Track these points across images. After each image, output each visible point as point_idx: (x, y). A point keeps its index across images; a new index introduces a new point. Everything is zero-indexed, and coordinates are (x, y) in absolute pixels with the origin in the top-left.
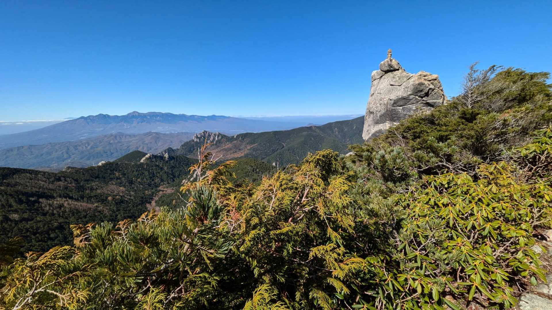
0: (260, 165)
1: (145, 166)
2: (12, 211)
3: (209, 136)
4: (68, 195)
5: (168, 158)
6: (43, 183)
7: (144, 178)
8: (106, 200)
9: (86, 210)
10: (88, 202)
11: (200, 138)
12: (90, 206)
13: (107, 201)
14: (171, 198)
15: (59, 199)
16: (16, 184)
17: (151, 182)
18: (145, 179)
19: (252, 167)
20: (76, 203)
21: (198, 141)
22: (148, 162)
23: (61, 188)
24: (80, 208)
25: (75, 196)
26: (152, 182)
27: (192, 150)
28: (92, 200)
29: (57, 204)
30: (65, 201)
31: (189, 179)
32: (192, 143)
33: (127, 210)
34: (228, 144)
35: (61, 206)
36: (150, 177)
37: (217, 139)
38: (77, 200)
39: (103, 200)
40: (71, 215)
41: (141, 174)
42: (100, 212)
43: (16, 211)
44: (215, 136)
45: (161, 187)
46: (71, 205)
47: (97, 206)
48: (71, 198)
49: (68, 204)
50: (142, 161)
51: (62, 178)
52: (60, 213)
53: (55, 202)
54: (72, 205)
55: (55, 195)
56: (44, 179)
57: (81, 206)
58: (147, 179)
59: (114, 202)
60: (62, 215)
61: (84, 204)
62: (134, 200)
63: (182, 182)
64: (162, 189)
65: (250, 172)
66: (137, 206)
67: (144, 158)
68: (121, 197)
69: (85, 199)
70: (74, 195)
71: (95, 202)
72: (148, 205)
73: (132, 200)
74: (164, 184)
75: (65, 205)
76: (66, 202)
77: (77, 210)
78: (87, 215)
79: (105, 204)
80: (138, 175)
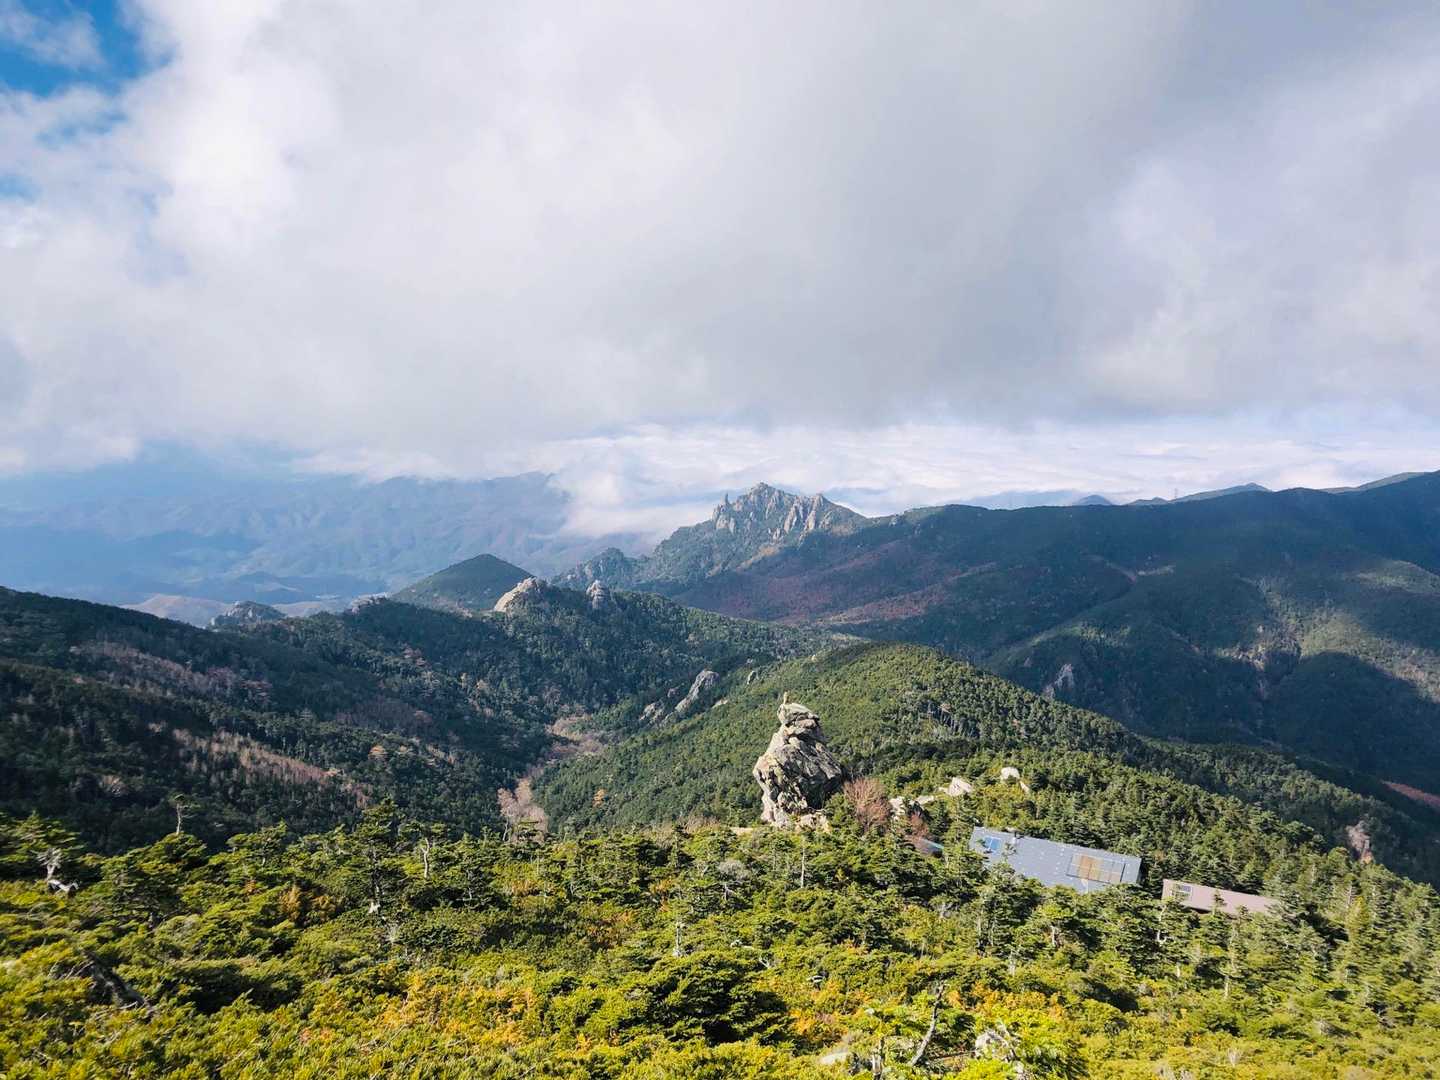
0: (963, 682)
1: (511, 628)
2: (106, 763)
3: (781, 507)
4: (252, 722)
5: (598, 603)
6: (177, 667)
7: (500, 679)
8: (365, 759)
9: (300, 786)
10: (307, 756)
11: (739, 517)
12: (314, 773)
13: (368, 763)
14: (591, 777)
15: (223, 735)
16: (103, 664)
17: (524, 698)
18: (504, 684)
19: (922, 688)
20: (272, 758)
21: (732, 529)
22: (524, 613)
23: (228, 692)
24: (286, 778)
25: (271, 729)
26: (532, 698)
27: (703, 565)
28: (322, 751)
29: (219, 753)
30: (241, 745)
31: (671, 704)
32: (708, 536)
33: (431, 807)
34: (858, 556)
35: (230, 763)
36: (523, 677)
37: (812, 525)
38: (275, 744)
39: (355, 754)
40: (257, 797)
41: (492, 662)
42: (343, 800)
43: (112, 766)
44: (806, 513)
45: (560, 722)
46: (259, 762)
47: (335, 779)
48: (260, 736)
49: (252, 758)
50: (500, 606)
51: (234, 656)
52: (228, 787)
53: (216, 747)
54: (263, 764)
55: (213, 718)
56: (181, 653)
57: (289, 770)
58: (511, 686)
59: (388, 770)
60: (233, 794)
61: (296, 764)
62: (457, 766)
63: (642, 713)
64: (563, 734)
65: (906, 712)
66: (465, 794)
67: (509, 596)
68: (416, 750)
69: (301, 746)
70: (268, 725)
71: (331, 761)
72: (503, 795)
73: (451, 766)
74: (572, 712)
75: (244, 761)
76: (246, 752)
77: (276, 784)
78: (305, 803)
79: (360, 771)
80: (481, 662)
